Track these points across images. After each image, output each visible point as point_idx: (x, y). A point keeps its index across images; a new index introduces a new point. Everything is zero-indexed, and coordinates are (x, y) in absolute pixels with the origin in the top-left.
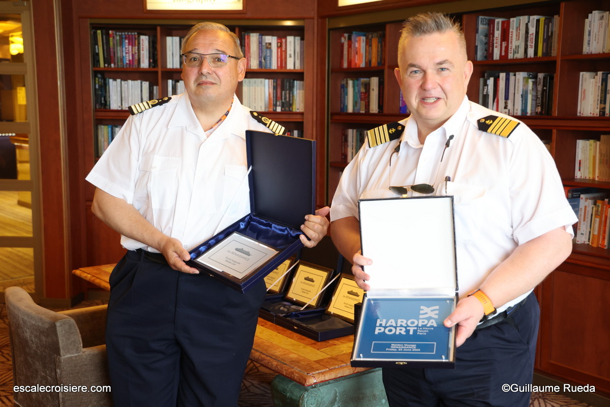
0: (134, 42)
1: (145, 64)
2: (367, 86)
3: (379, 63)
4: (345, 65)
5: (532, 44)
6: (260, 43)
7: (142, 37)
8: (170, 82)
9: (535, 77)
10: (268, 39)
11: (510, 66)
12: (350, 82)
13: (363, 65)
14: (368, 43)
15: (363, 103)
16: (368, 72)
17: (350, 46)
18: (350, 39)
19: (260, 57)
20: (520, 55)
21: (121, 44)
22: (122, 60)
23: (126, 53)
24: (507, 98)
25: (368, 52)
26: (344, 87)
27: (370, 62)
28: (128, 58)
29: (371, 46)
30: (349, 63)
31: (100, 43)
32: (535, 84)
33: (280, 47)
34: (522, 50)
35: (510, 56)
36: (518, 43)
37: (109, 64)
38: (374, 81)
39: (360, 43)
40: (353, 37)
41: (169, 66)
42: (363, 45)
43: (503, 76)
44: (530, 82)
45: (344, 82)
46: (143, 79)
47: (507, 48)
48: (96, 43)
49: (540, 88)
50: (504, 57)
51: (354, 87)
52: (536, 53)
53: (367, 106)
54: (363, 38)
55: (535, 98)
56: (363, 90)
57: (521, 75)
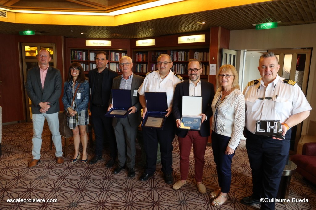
0: (82, 54)
1: (84, 59)
2: (143, 66)
3: (146, 61)
4: (137, 61)
5: (183, 58)
6: (115, 55)
7: (84, 53)
8: (91, 64)
9: (184, 65)
10: (117, 54)
11: (179, 63)
12: (138, 65)
13: (142, 61)
14: (143, 56)
15: (142, 70)
16: (143, 63)
17: (138, 56)
18: (138, 54)
19: (115, 58)
20: (180, 60)
21: (78, 54)
22: (78, 58)
23: (80, 56)
24: (178, 70)
25: (143, 58)
26: (137, 66)
27: (144, 60)
28: (80, 58)
29: (144, 56)
30: (138, 60)
31: (73, 54)
32: (184, 67)
33: (120, 56)
34: (181, 59)
35: (178, 60)
36: (180, 57)
37: (75, 60)
38: (145, 65)
39: (141, 55)
40: (139, 54)
41: (91, 60)
42: (142, 56)
43: (177, 65)
44: (183, 66)
45: (137, 65)
46: (84, 63)
47: (177, 58)
48: (72, 54)
49: (185, 68)
50: (177, 60)
51: (139, 66)
52: (184, 60)
53: (143, 71)
54: (142, 54)
55: (184, 70)
56: (142, 67)
57: (181, 65)
